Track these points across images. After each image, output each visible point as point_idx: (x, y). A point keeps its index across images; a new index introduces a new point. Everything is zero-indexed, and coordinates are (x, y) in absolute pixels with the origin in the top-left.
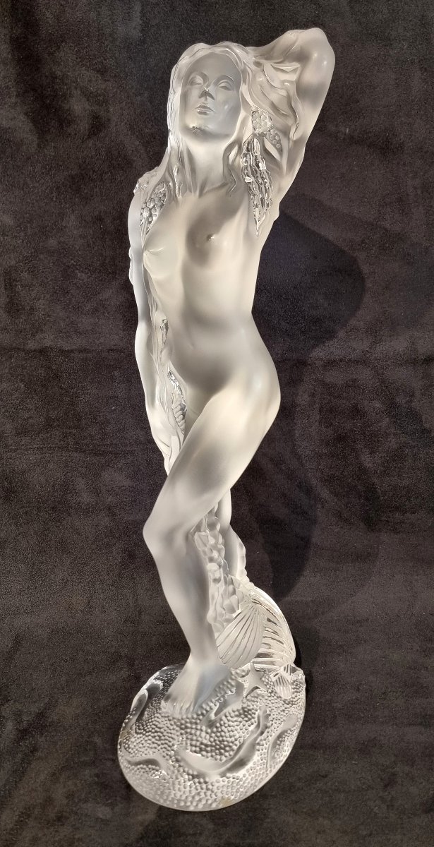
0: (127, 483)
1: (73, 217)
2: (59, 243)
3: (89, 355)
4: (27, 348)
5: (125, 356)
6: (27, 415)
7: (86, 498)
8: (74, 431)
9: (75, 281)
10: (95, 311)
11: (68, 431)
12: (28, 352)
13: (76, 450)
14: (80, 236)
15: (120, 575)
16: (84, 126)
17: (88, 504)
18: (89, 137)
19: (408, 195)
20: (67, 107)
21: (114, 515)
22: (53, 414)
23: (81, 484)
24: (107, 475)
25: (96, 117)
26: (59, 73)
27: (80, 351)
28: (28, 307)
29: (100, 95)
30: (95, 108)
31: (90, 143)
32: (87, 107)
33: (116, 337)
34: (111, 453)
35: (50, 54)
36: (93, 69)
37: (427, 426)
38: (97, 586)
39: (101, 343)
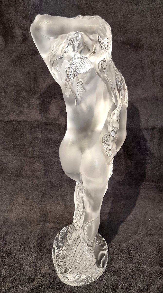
0: (43, 168)
1: (19, 72)
2: (15, 82)
3: (27, 123)
4: (5, 120)
5: (40, 123)
6: (6, 144)
7: (28, 173)
8: (23, 149)
9: (21, 96)
10: (29, 107)
11: (21, 149)
12: (5, 122)
13: (24, 156)
14: (22, 79)
15: (41, 200)
16: (20, 38)
17: (29, 175)
18: (22, 43)
19: (145, 65)
20: (13, 31)
21: (39, 179)
22: (15, 143)
23: (26, 168)
24: (35, 165)
25: (24, 35)
26: (10, 18)
27: (24, 121)
28: (5, 106)
29: (25, 27)
30: (23, 32)
31: (23, 45)
32: (21, 32)
33: (37, 116)
34: (36, 157)
35: (6, 11)
36: (22, 17)
37: (152, 152)
38: (33, 204)
39: (31, 118)
